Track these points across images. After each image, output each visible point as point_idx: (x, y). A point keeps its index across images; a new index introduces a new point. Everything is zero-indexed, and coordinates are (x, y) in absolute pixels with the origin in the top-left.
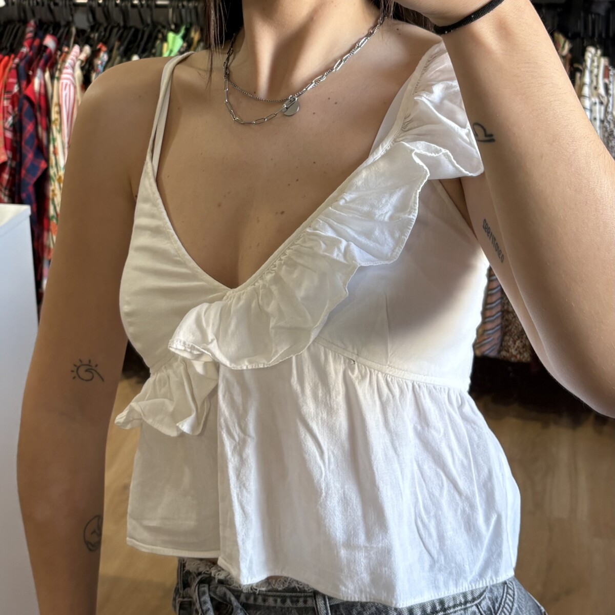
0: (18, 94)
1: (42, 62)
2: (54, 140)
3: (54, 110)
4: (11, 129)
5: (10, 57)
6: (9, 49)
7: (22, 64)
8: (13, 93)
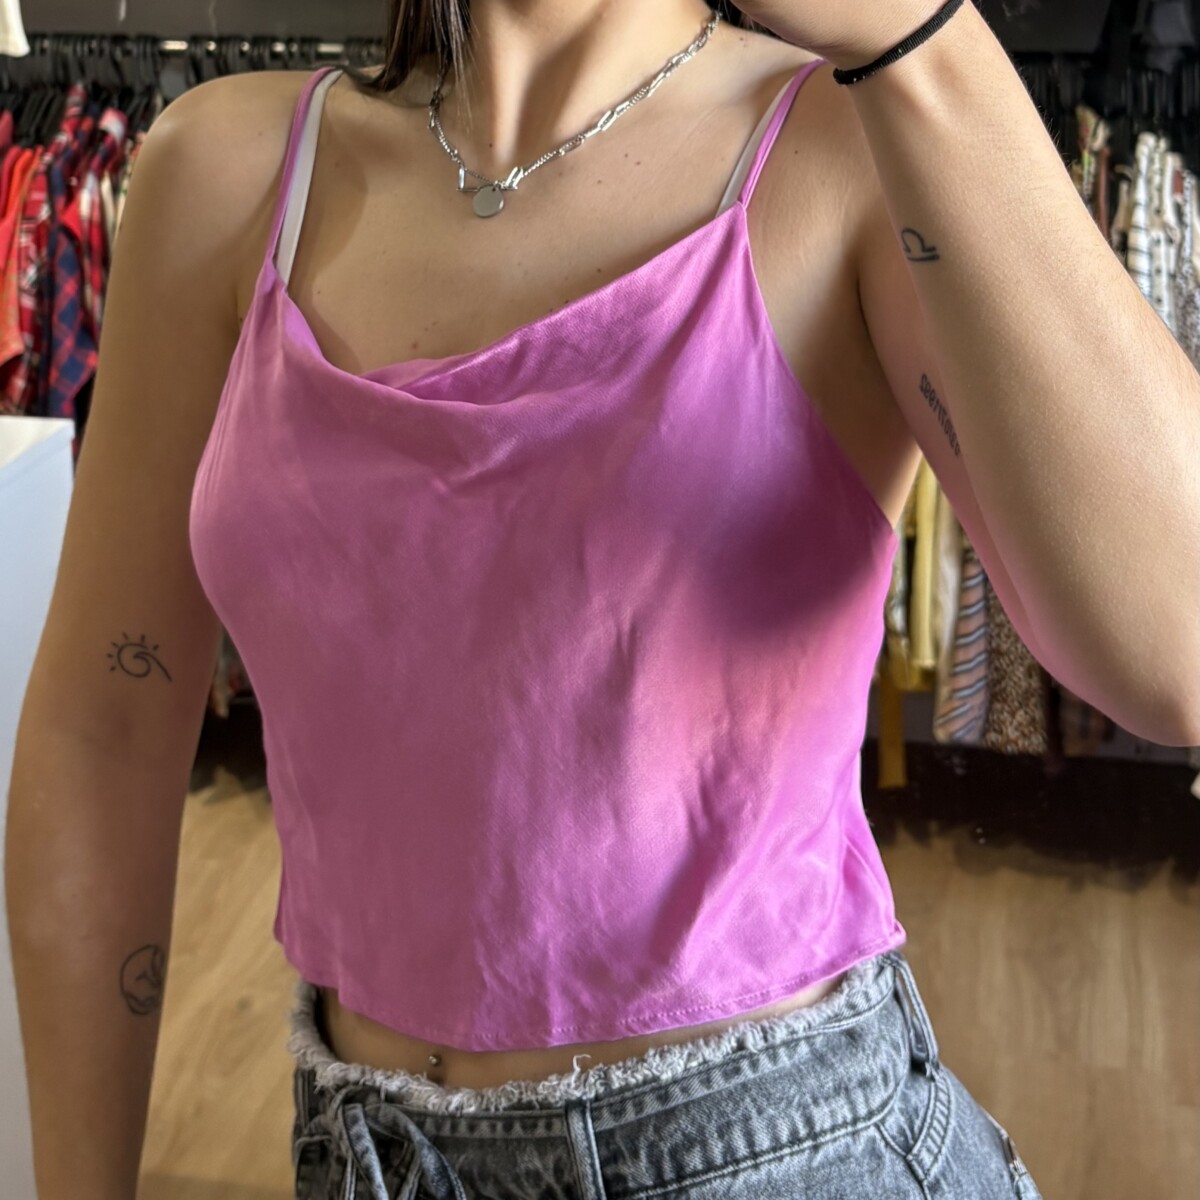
0: (48, 222)
1: (97, 160)
4: (33, 290)
5: (34, 151)
6: (33, 137)
7: (58, 166)
8: (40, 221)
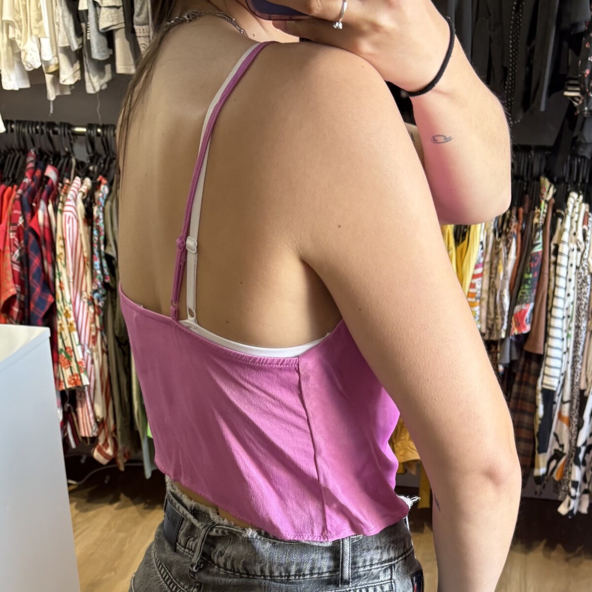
0: (23, 226)
1: (45, 193)
2: (60, 274)
3: (59, 243)
4: (18, 262)
5: (13, 187)
6: (11, 180)
7: (25, 195)
8: (18, 225)
